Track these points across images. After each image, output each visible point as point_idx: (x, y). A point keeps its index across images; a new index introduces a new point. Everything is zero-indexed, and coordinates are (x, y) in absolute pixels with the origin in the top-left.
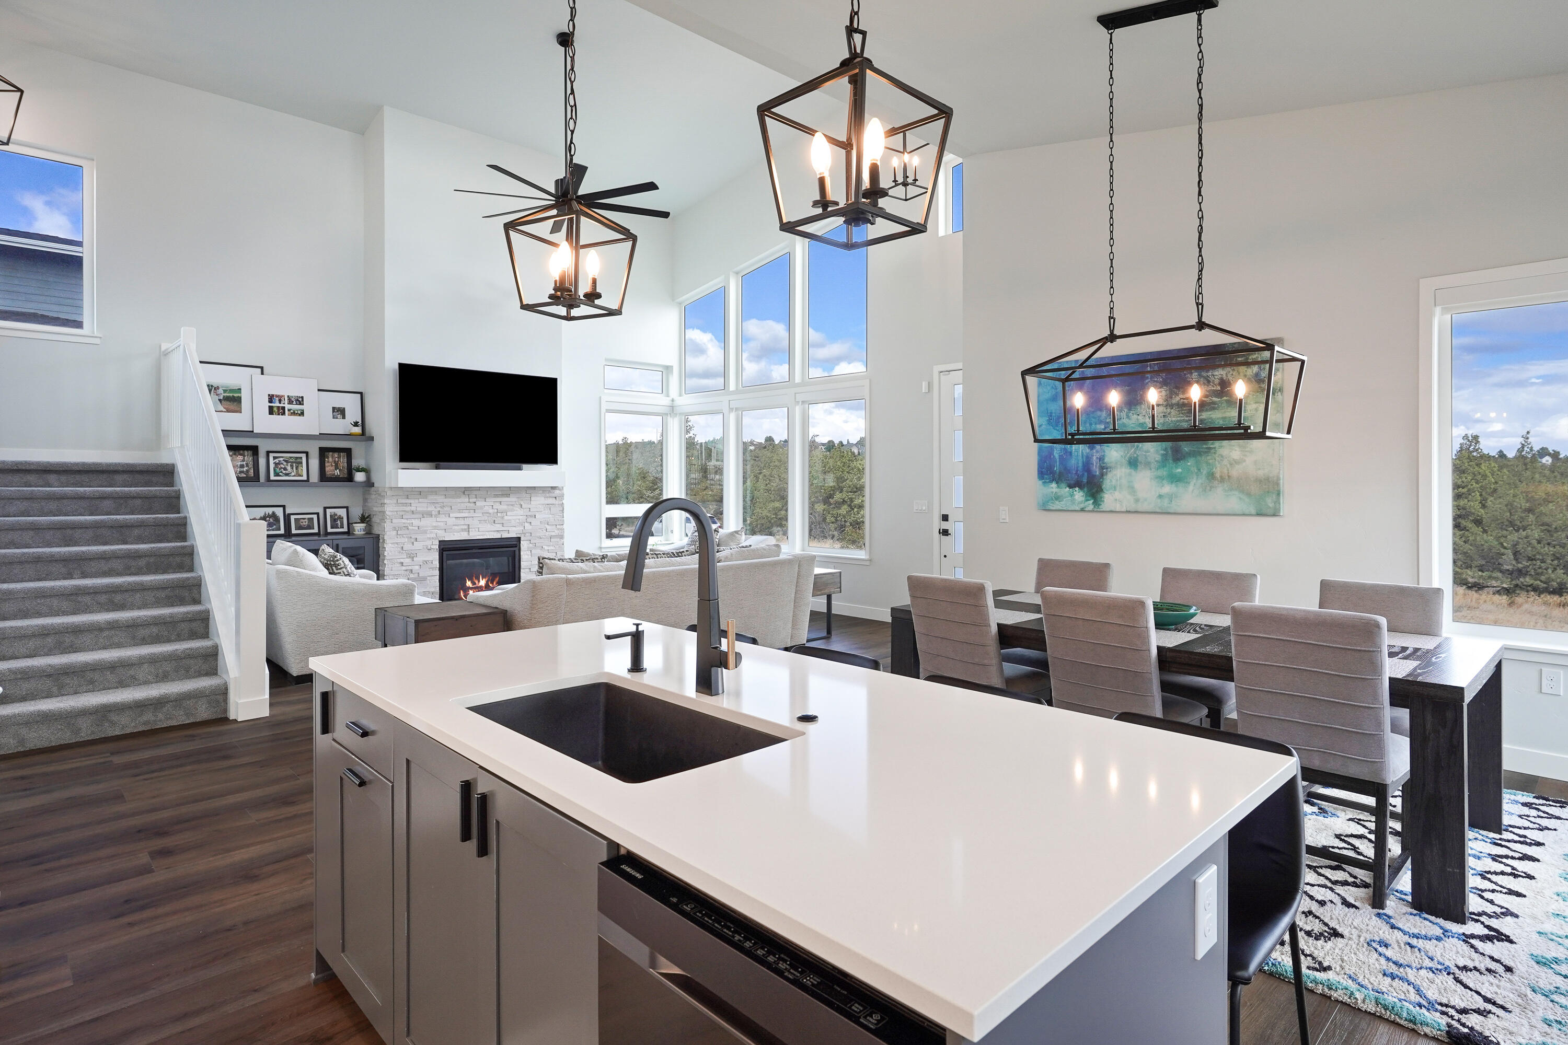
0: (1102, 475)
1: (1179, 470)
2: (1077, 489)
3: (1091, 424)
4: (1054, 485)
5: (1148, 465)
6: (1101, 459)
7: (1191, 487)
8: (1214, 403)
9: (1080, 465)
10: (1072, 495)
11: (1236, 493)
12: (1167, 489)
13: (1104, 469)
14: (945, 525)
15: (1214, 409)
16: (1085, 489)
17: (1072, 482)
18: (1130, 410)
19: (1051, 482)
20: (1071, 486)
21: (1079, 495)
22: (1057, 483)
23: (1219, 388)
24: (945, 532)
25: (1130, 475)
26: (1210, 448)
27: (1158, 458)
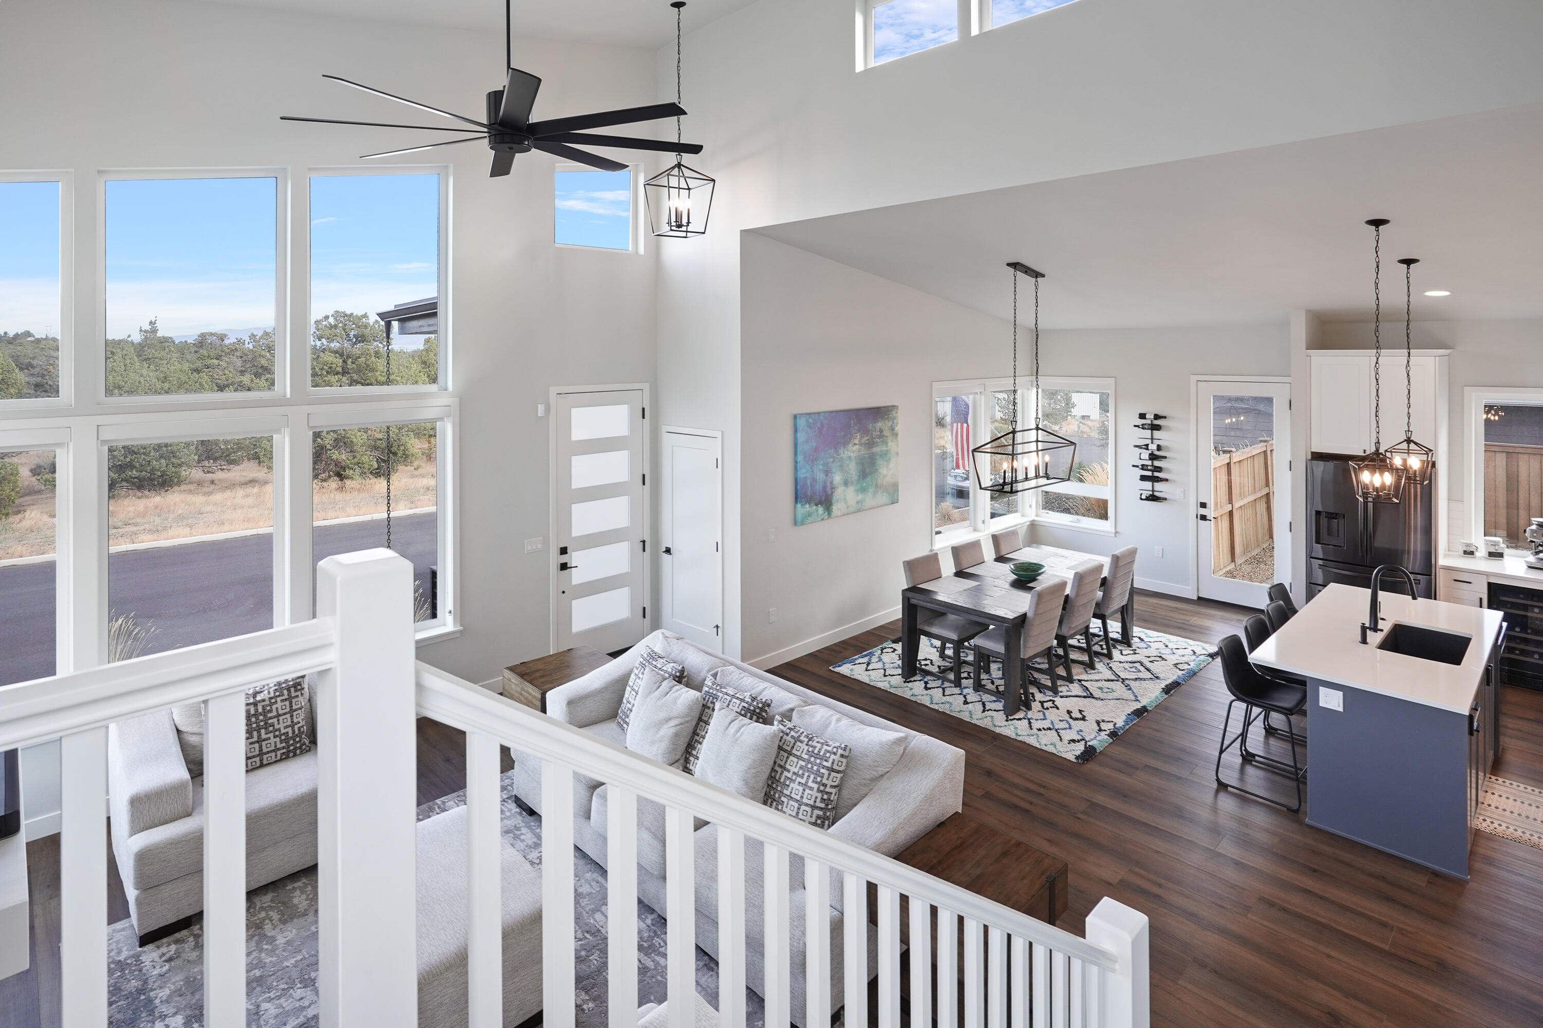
0: (832, 493)
1: (865, 484)
2: (820, 506)
3: (826, 459)
4: (807, 506)
5: (852, 483)
6: (831, 483)
7: (870, 494)
8: (877, 442)
9: (821, 488)
10: (817, 511)
11: (885, 494)
12: (860, 497)
13: (833, 488)
14: (564, 559)
15: (877, 445)
16: (824, 505)
17: (817, 501)
18: (845, 448)
19: (806, 504)
20: (816, 505)
21: (821, 509)
22: (809, 504)
23: (879, 433)
24: (564, 567)
25: (845, 491)
26: (876, 469)
27: (856, 478)
